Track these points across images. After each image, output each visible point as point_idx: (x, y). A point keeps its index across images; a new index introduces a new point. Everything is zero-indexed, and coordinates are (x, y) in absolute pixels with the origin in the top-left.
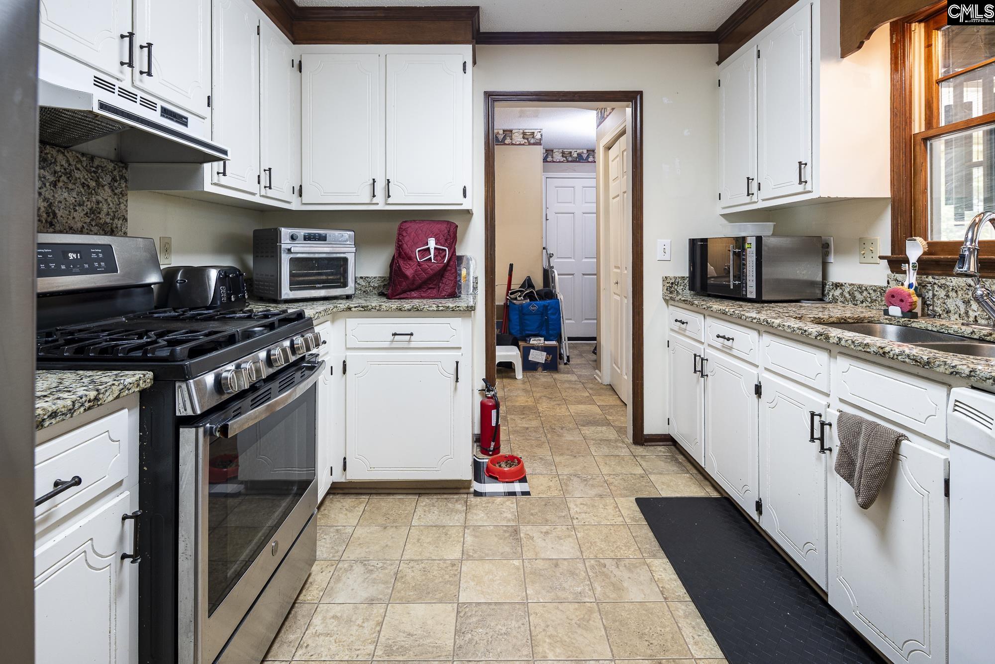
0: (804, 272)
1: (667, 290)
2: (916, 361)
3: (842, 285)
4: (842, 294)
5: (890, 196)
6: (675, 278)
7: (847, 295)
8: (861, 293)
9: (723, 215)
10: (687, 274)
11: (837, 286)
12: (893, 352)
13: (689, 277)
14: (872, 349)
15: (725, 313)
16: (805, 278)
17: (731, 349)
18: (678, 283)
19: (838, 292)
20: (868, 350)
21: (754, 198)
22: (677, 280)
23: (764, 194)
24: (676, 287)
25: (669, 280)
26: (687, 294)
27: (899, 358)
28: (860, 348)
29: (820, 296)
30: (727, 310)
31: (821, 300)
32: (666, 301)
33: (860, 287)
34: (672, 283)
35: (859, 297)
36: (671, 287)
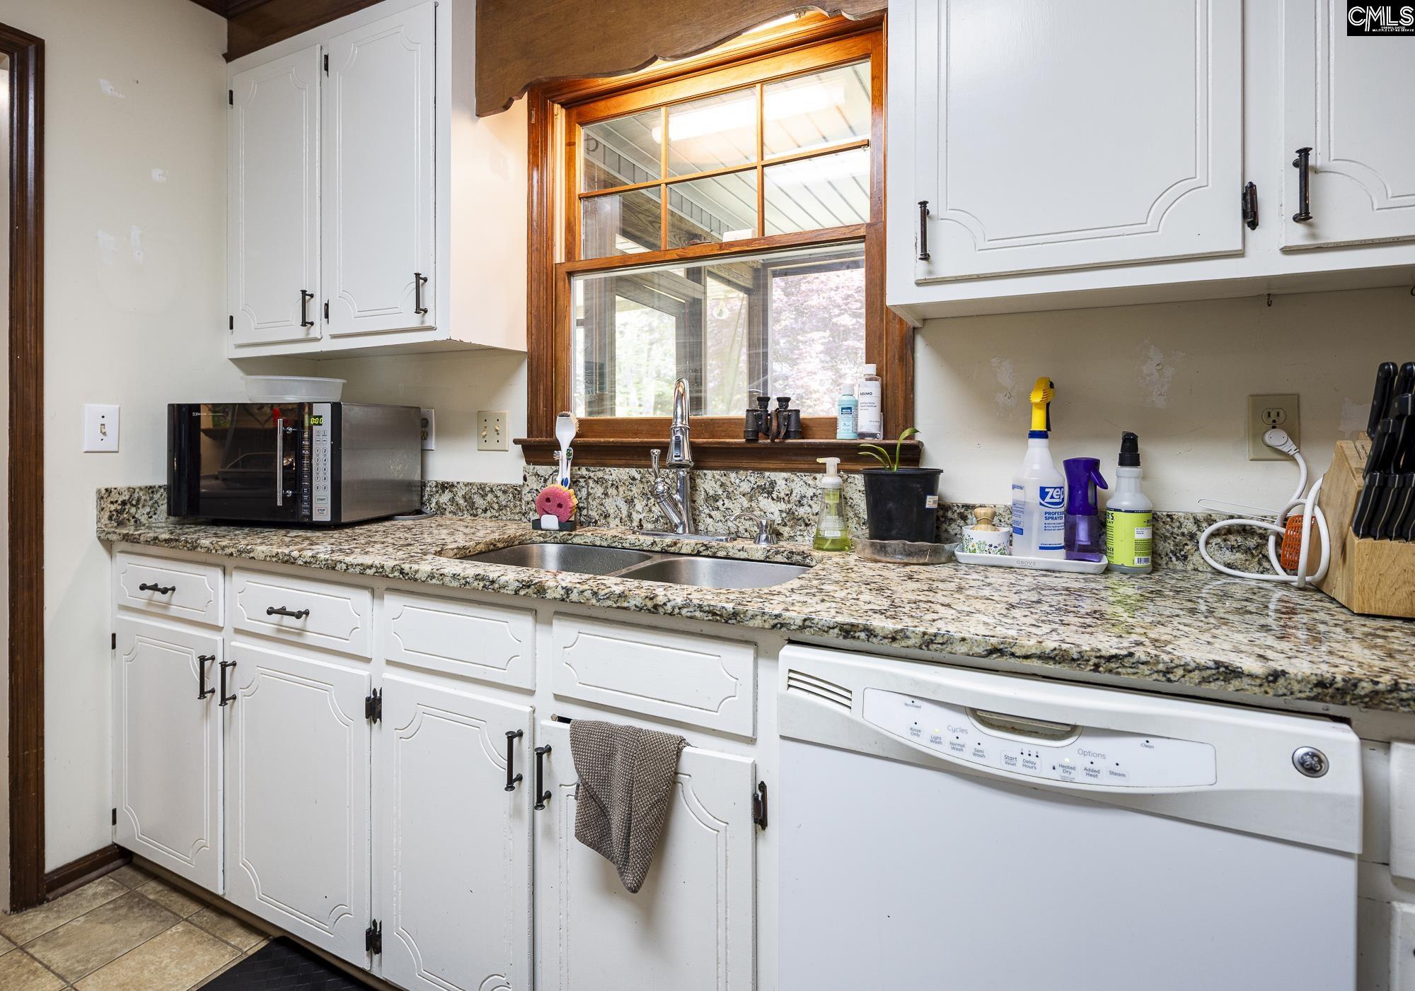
0: (399, 468)
1: (110, 518)
2: (714, 614)
3: (453, 486)
4: (452, 500)
5: (526, 350)
6: (132, 490)
7: (461, 502)
8: (484, 496)
9: (236, 361)
10: (162, 479)
11: (444, 487)
12: (672, 603)
13: (168, 488)
14: (633, 603)
15: (290, 561)
16: (401, 477)
17: (299, 634)
18: (138, 500)
19: (445, 497)
20: (625, 604)
21: (315, 331)
22: (136, 495)
23: (336, 325)
24: (133, 510)
25: (114, 497)
26: (160, 523)
27: (684, 611)
28: (609, 603)
29: (417, 506)
30: (295, 554)
31: (419, 512)
32: (108, 544)
33: (482, 487)
34: (124, 503)
35: (480, 502)
36: (119, 512)
